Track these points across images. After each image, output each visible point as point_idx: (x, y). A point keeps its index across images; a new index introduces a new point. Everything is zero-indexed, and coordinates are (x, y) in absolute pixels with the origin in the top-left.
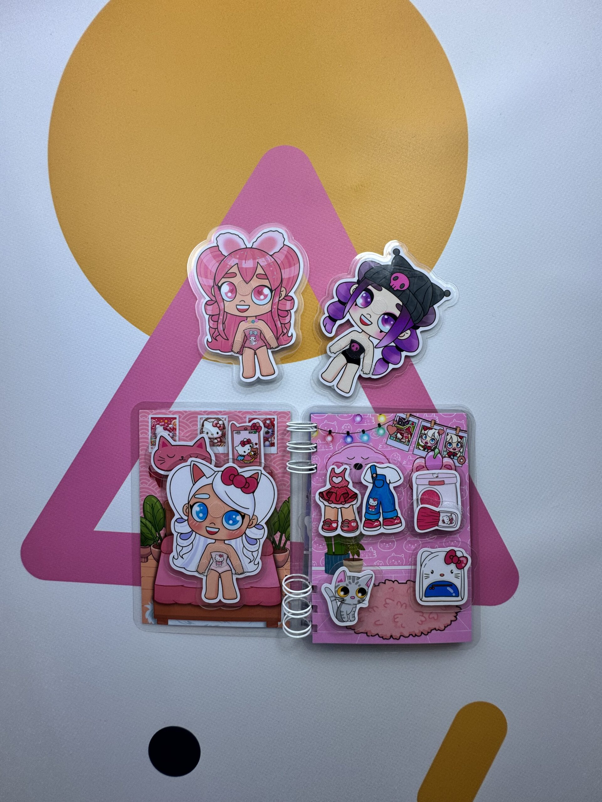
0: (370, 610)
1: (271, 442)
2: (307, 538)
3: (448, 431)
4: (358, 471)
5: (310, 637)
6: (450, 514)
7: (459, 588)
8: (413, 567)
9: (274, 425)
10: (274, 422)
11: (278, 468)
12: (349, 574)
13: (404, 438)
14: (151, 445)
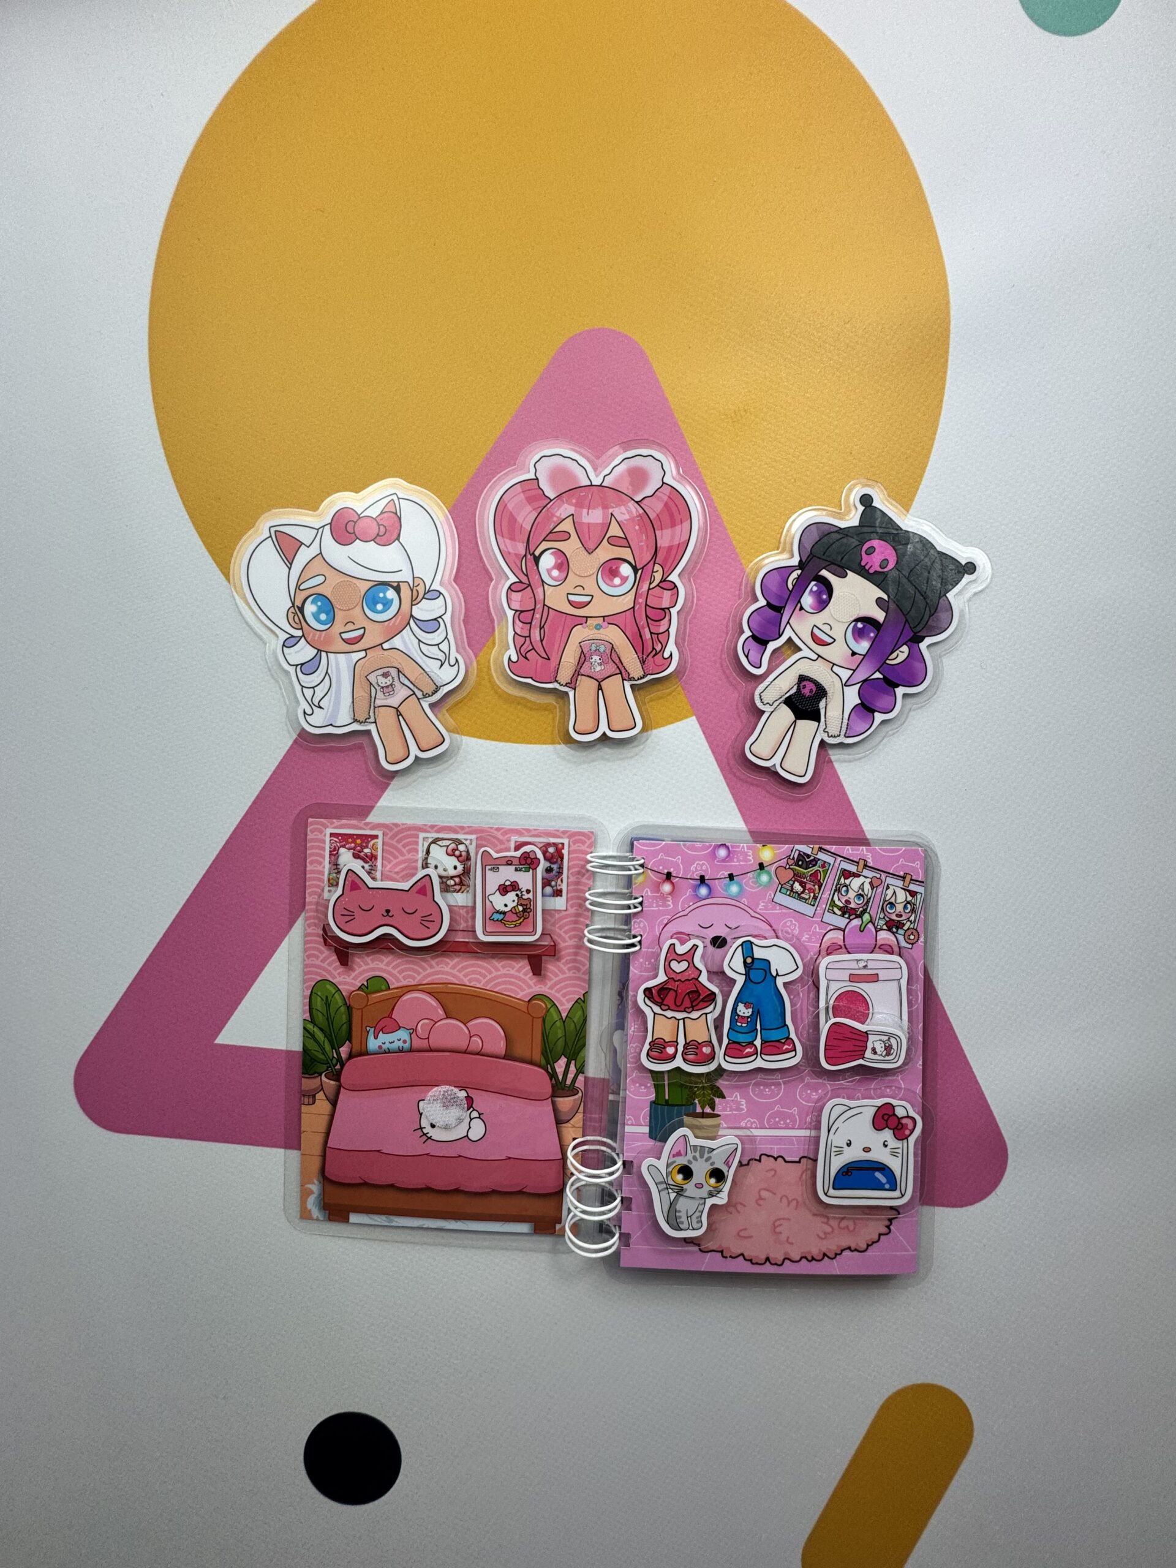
0: (731, 1209)
1: (555, 888)
2: (617, 1071)
3: (890, 880)
4: (719, 950)
5: (617, 1255)
6: (887, 1038)
7: (897, 1174)
8: (813, 1133)
9: (562, 859)
10: (563, 851)
11: (567, 937)
12: (694, 1141)
13: (807, 891)
14: (329, 886)
